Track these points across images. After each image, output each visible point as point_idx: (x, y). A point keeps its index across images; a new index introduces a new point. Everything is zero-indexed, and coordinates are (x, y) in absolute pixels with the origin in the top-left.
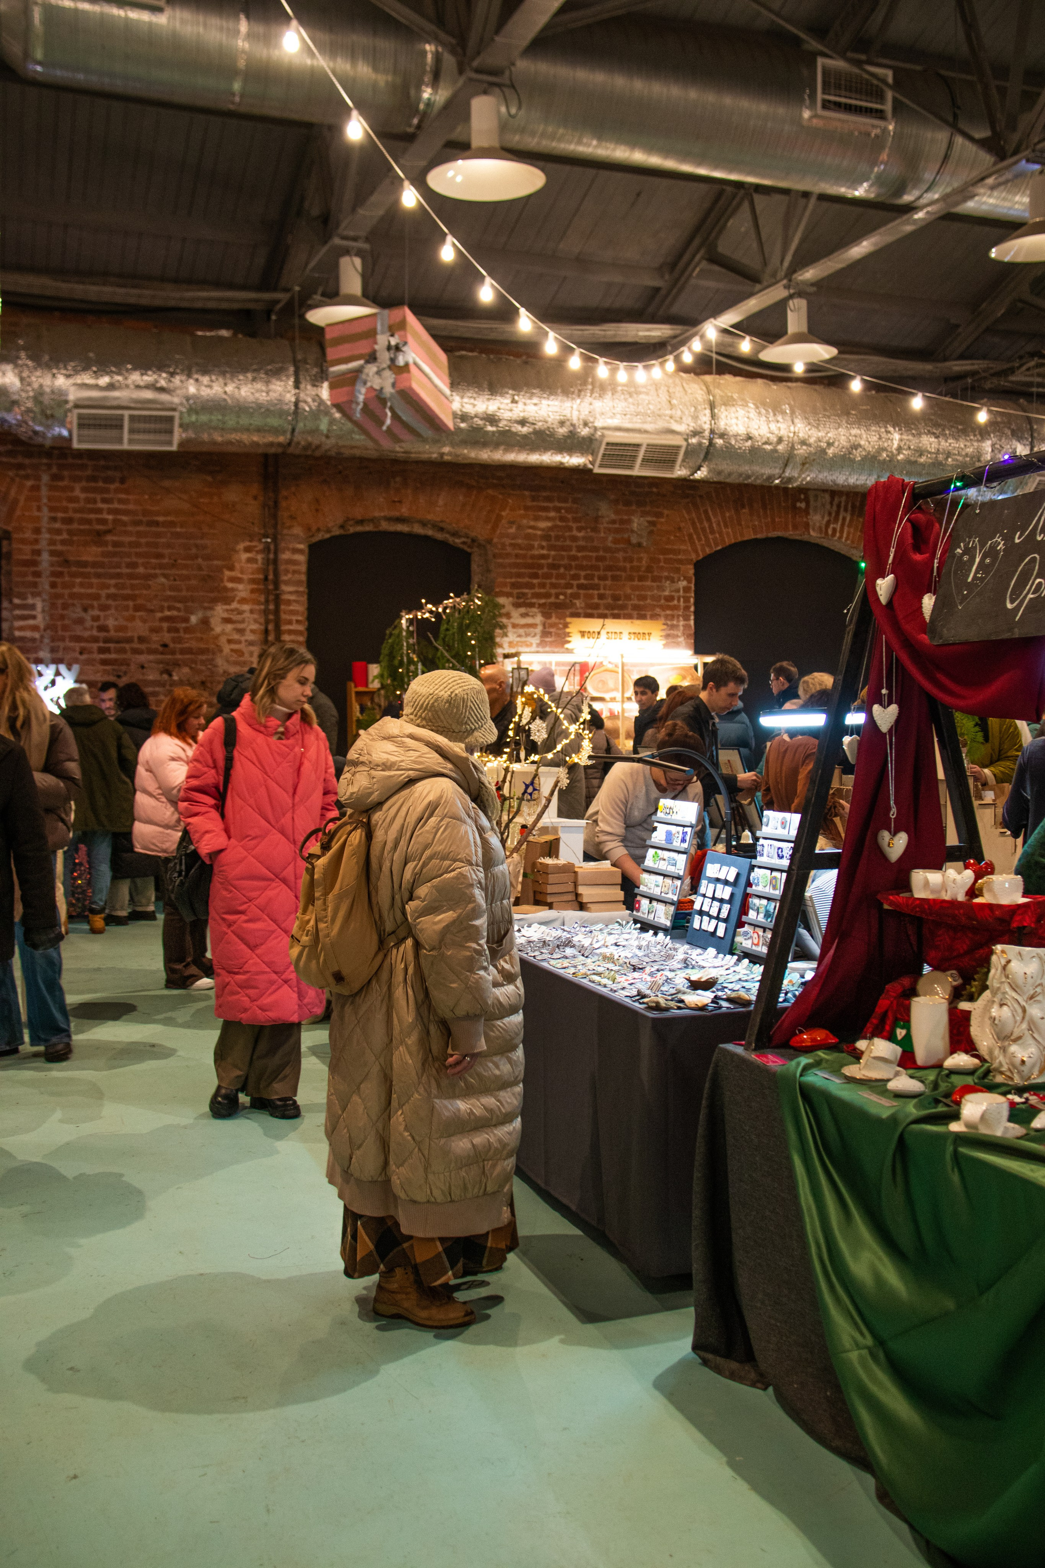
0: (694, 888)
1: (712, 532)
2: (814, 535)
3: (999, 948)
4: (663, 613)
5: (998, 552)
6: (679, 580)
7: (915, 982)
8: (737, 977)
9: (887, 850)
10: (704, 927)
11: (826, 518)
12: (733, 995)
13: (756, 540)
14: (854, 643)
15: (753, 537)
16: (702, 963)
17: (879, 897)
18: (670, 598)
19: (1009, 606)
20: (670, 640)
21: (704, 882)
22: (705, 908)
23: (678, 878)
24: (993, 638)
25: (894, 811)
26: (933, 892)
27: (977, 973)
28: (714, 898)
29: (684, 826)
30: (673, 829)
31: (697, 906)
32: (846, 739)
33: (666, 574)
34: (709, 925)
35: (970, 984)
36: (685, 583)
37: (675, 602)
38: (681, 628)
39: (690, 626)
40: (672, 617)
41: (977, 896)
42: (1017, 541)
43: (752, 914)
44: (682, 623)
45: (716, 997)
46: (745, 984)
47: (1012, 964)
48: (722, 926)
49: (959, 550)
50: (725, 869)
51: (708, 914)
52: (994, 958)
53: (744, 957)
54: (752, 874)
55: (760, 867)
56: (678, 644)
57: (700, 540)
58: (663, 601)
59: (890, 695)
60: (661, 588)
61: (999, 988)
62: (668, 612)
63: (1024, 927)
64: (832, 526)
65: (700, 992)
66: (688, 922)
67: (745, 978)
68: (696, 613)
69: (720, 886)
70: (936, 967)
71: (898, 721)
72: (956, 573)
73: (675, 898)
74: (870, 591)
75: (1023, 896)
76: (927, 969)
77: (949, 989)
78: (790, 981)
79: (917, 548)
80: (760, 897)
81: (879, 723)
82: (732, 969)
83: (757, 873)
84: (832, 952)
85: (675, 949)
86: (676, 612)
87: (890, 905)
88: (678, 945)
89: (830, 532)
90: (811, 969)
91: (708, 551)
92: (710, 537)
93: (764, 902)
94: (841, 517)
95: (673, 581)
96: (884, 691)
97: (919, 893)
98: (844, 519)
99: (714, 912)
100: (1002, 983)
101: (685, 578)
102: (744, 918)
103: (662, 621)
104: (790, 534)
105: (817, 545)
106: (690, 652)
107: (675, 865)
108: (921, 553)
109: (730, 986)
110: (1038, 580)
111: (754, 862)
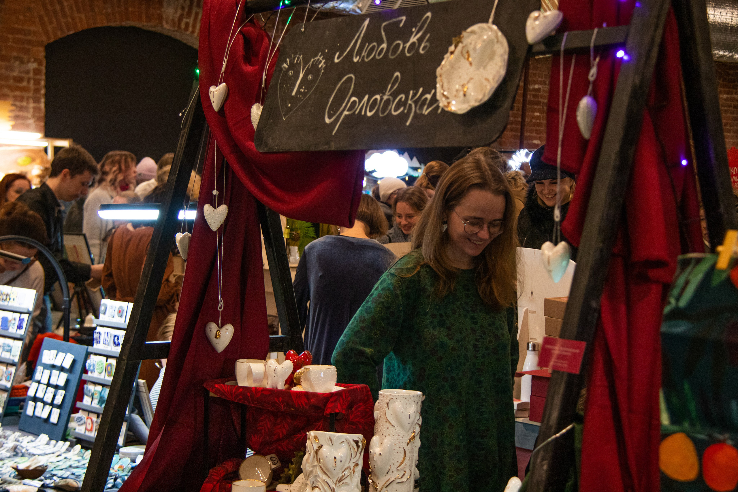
0: (30, 374)
1: (65, 16)
2: (167, 28)
3: (312, 434)
4: (11, 94)
5: (319, 70)
6: (29, 61)
7: (239, 465)
8: (68, 464)
9: (214, 341)
10: (38, 413)
11: (179, 12)
12: (62, 483)
13: (109, 27)
14: (188, 145)
15: (106, 24)
16: (32, 451)
17: (205, 385)
18: (19, 79)
19: (327, 121)
20: (19, 122)
21: (39, 369)
22: (40, 395)
23: (13, 364)
24: (312, 149)
25: (221, 304)
26: (255, 381)
27: (294, 456)
28: (48, 385)
29: (21, 313)
30: (9, 315)
31: (31, 393)
32: (179, 236)
33: (15, 54)
34: (42, 412)
35: (288, 467)
36: (35, 65)
37: (25, 84)
38: (31, 110)
39: (39, 109)
40: (22, 99)
41: (295, 385)
42: (336, 61)
43: (87, 400)
44: (31, 105)
45: (43, 486)
46: (74, 471)
47: (324, 449)
48: (56, 412)
49: (285, 65)
50: (61, 355)
51: (42, 400)
52: (308, 443)
53: (77, 443)
54: (88, 361)
55: (96, 354)
56: (26, 127)
57: (51, 23)
58: (11, 82)
59: (220, 196)
60: (9, 68)
61: (311, 472)
62: (17, 93)
63: (337, 414)
64: (185, 20)
65: (27, 481)
66: (21, 408)
67: (76, 464)
68: (46, 95)
69: (55, 372)
70: (258, 452)
71: (226, 221)
72: (281, 86)
73: (9, 385)
74: (205, 96)
75: (336, 385)
76: (250, 453)
77: (268, 472)
78: (121, 467)
79: (248, 60)
80: (95, 383)
81: (209, 221)
82: (64, 456)
83: (93, 360)
84: (159, 438)
85: (6, 437)
86: (25, 94)
87: (215, 393)
88: (8, 433)
89: (183, 26)
90: (141, 454)
91: (60, 34)
92: (62, 20)
93: (99, 388)
94: (194, 12)
95: (22, 62)
96: (215, 192)
97: (243, 382)
98: (197, 14)
99: (48, 398)
100: (314, 466)
101: (36, 60)
102: (79, 404)
103: (11, 101)
104: (144, 24)
105: (169, 38)
106: (40, 135)
107: (10, 351)
108: (251, 65)
109: (60, 473)
110: (354, 99)
111: (90, 349)
